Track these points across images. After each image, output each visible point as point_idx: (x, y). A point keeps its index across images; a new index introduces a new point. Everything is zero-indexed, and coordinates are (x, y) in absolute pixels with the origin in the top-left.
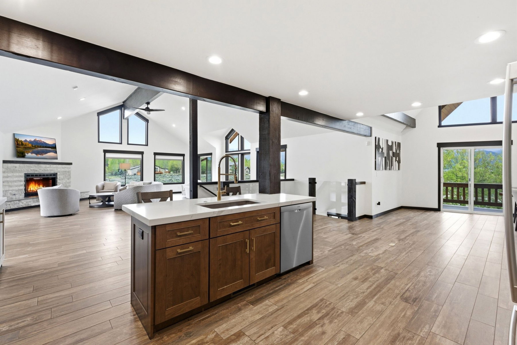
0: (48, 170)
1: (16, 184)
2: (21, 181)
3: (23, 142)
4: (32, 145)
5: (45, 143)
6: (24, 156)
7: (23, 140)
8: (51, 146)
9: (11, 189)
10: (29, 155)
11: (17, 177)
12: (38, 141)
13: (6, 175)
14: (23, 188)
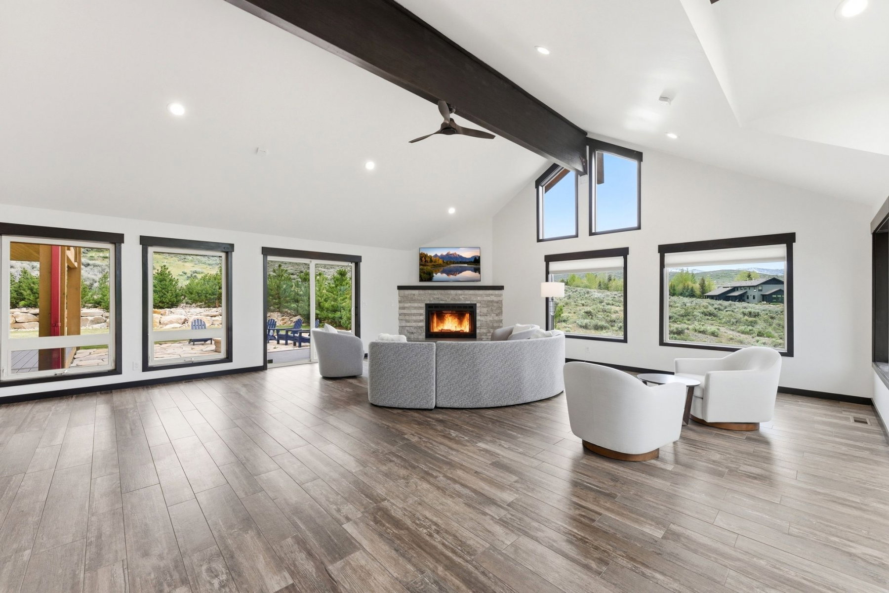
0: (460, 299)
1: (414, 318)
2: (421, 315)
3: (433, 258)
4: (443, 261)
5: (461, 257)
6: (430, 279)
7: (432, 256)
8: (468, 261)
9: (408, 324)
10: (438, 276)
11: (415, 308)
12: (451, 255)
13: (402, 305)
14: (423, 324)
